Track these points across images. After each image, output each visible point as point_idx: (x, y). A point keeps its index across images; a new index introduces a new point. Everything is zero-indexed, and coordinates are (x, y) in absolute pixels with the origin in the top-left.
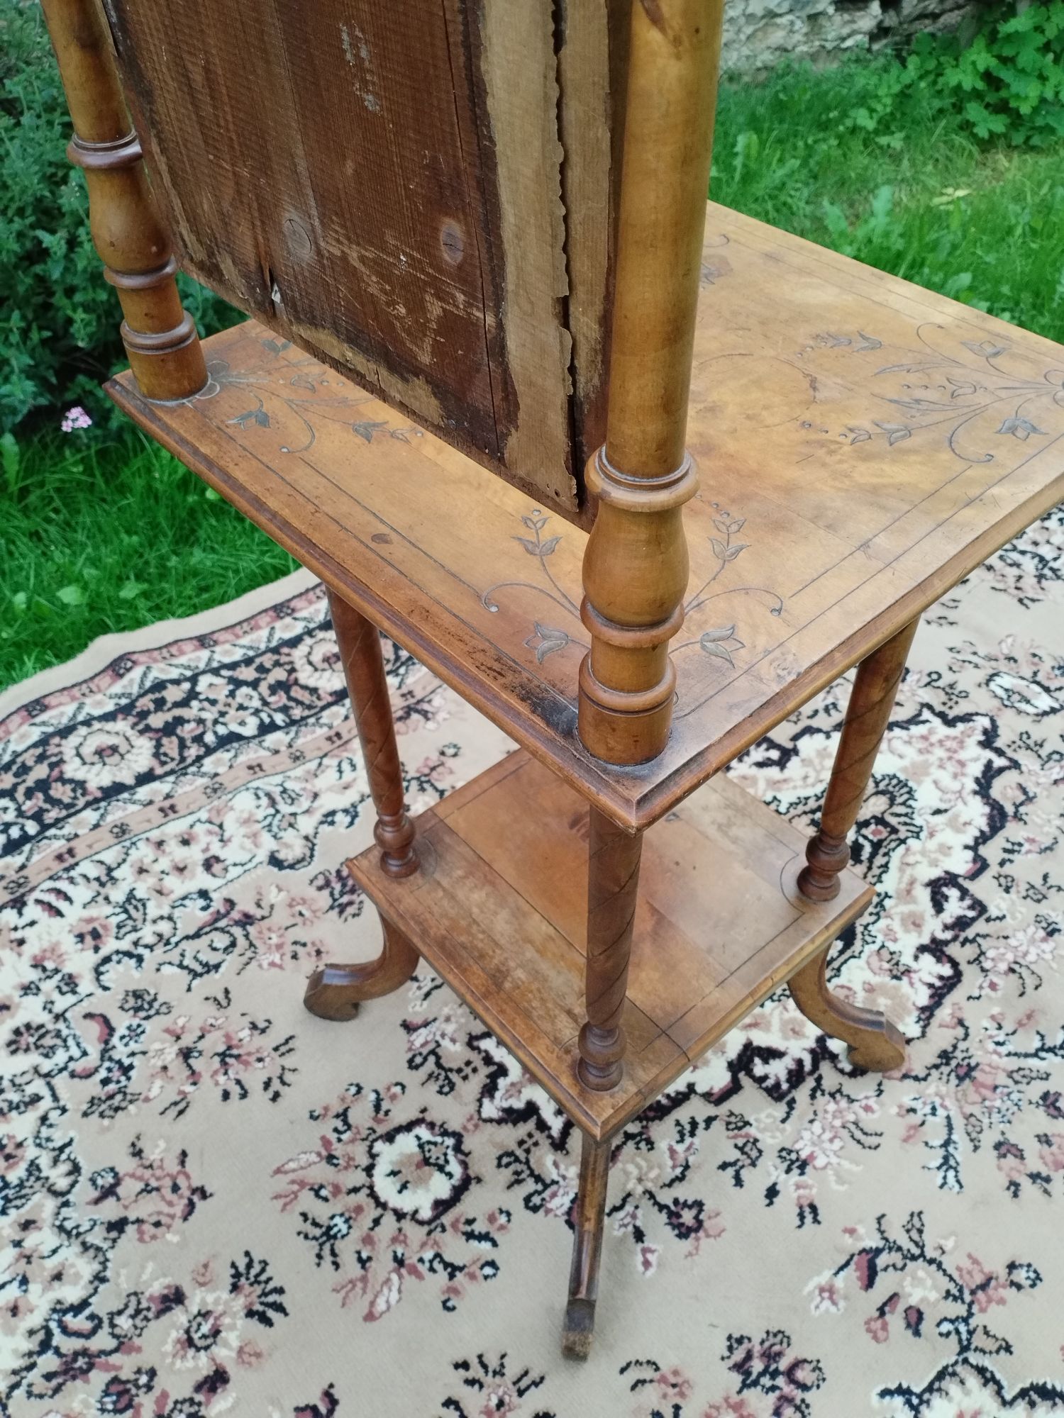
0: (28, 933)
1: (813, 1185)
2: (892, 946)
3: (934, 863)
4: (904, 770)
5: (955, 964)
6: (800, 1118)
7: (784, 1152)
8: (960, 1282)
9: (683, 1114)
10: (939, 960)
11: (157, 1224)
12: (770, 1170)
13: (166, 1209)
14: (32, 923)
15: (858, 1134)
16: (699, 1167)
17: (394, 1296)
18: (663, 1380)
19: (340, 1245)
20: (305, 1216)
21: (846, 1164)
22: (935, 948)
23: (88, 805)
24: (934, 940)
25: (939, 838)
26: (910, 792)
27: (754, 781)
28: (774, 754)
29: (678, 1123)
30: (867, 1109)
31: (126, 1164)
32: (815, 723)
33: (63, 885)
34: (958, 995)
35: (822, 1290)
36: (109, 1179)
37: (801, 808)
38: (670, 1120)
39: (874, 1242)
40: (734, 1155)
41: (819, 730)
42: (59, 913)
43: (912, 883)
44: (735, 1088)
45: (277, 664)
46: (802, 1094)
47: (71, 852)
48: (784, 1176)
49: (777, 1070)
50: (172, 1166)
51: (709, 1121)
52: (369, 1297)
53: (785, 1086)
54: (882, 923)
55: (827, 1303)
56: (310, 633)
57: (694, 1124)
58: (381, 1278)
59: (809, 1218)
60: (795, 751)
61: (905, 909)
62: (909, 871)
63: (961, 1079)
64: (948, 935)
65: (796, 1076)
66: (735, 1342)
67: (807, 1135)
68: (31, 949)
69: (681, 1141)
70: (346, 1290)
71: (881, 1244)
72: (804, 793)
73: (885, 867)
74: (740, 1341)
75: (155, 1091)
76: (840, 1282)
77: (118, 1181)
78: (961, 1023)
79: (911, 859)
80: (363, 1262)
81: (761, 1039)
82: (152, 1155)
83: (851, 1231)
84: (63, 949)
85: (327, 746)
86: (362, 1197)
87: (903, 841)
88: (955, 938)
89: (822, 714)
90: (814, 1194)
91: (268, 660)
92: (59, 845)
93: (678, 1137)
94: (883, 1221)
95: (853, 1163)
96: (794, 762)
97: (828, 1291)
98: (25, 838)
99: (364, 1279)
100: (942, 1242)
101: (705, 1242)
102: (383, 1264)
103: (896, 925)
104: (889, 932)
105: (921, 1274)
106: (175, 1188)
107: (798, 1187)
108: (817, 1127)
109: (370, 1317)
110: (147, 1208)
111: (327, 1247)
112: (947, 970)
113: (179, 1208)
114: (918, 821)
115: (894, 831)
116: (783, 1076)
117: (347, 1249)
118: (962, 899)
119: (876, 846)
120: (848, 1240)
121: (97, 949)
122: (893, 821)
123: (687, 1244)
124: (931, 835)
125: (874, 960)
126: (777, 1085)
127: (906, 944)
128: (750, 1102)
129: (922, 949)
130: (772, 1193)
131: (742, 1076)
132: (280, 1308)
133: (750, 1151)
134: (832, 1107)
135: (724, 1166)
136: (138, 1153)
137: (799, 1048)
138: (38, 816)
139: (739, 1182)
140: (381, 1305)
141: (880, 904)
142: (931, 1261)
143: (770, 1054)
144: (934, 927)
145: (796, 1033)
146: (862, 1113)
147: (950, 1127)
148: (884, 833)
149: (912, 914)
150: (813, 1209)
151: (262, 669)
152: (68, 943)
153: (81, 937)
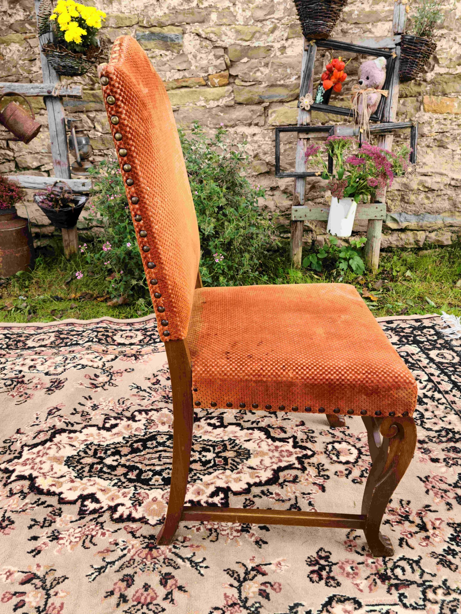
1: (48, 546)
3: (227, 483)
6: (78, 524)
7: (56, 531)
8: (47, 608)
9: (43, 498)
12: (44, 532)
15: (88, 540)
16: (27, 514)
21: (69, 547)
25: (241, 476)
26: (249, 457)
29: (39, 499)
30: (103, 534)
35: (9, 571)
38: (38, 496)
39: (40, 573)
40: (41, 519)
43: (212, 483)
44: (73, 502)
46: (89, 518)
48: (45, 537)
49: (91, 506)
51: (49, 506)
53: (88, 512)
57: (43, 503)
59: (33, 553)
62: (216, 480)
63: (147, 547)
65: (94, 511)
67: (72, 530)
71: (42, 576)
73: (210, 473)
76: (16, 575)
79: (220, 476)
81: (99, 495)
83: (38, 566)
87: (225, 469)
90: (45, 549)
93: (33, 502)
94: (51, 572)
95: (72, 549)
97: (10, 574)
100: (60, 592)
103: (192, 489)
105: (39, 595)
108: (79, 530)
114: (239, 466)
115: (226, 464)
116: (91, 509)
118: (222, 499)
119: (215, 465)
120: (34, 567)
124: (239, 473)
126: (86, 510)
128: (71, 509)
130: (35, 538)
131: (80, 501)
133: (47, 523)
134: (93, 526)
135: (32, 520)
137: (106, 504)
139: (30, 527)
141: (195, 480)
142: (48, 594)
143: (95, 500)
144: (204, 499)
145: (112, 499)
146: (100, 534)
147: (121, 558)
148: (222, 463)
149: (202, 490)
150: (39, 552)
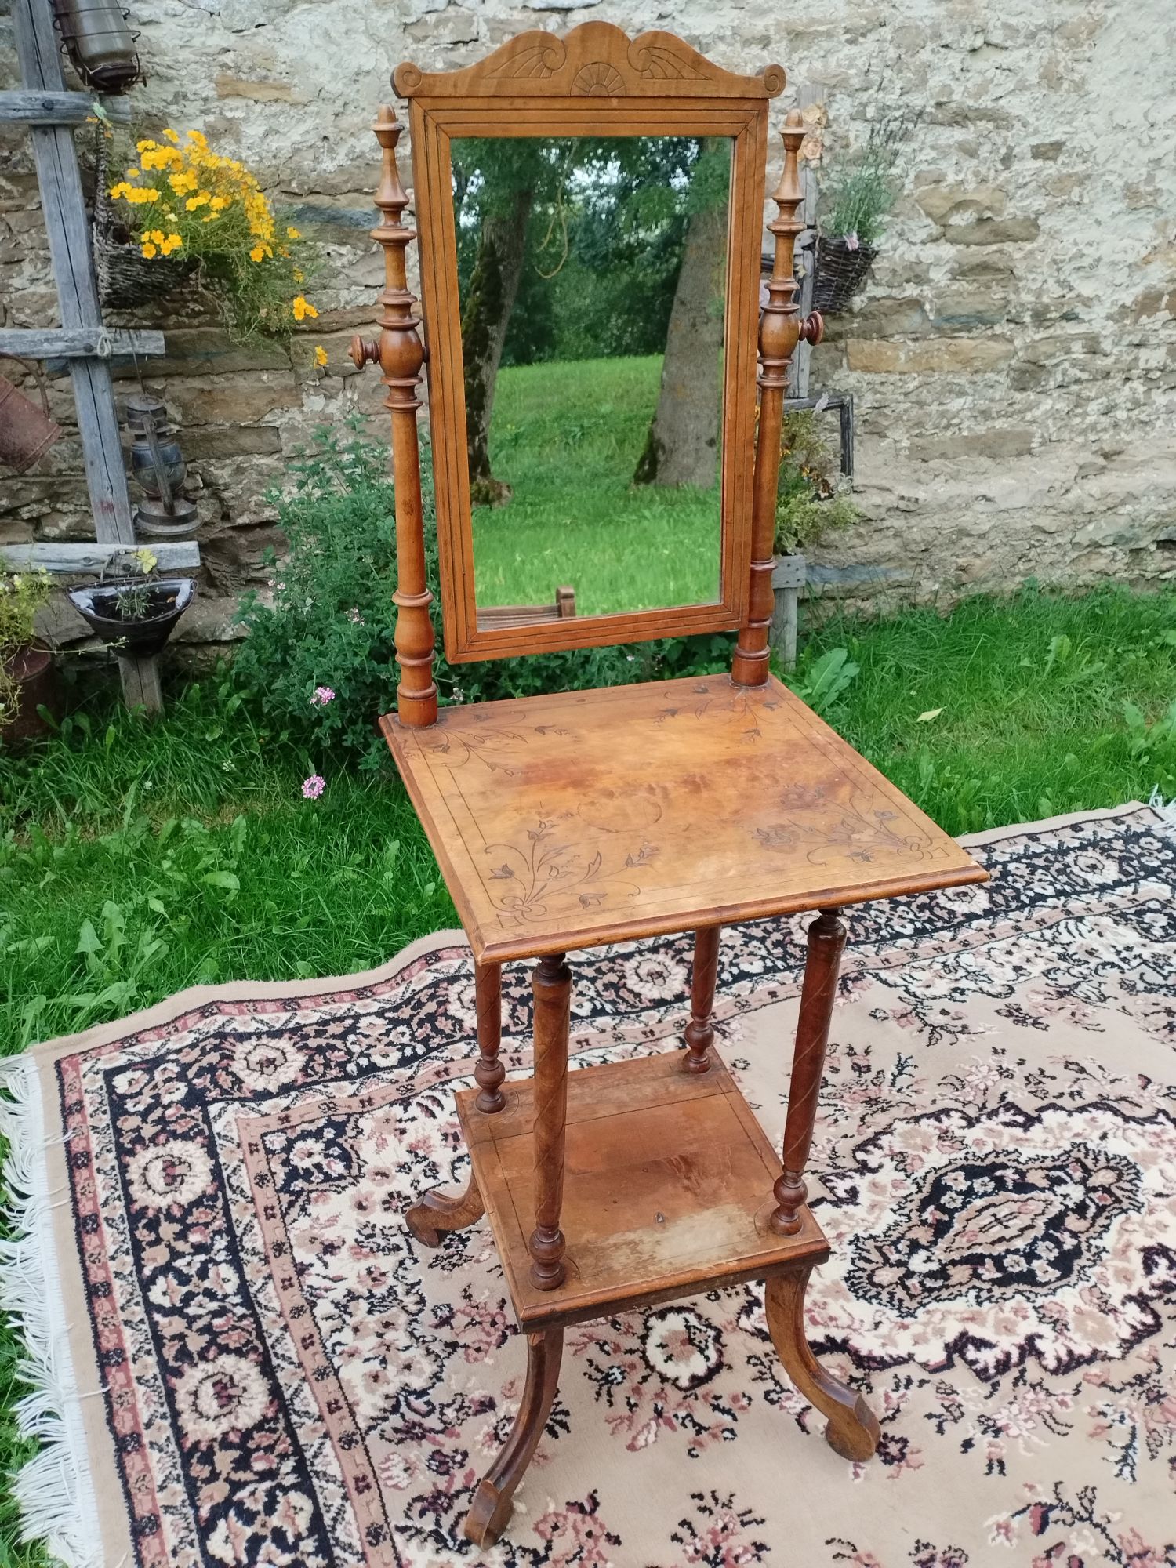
0: (408, 1125)
1: (1003, 1447)
2: (1104, 1289)
3: (1150, 1235)
4: (1135, 1155)
5: (1156, 1317)
6: (1001, 1399)
7: (982, 1419)
8: (1120, 1547)
9: (902, 1371)
10: (1143, 1310)
11: (478, 1350)
12: (969, 1428)
13: (485, 1338)
14: (413, 1119)
15: (1050, 1422)
16: (909, 1412)
17: (652, 1438)
18: (858, 1559)
19: (614, 1389)
20: (591, 1362)
21: (1035, 1439)
22: (1142, 1301)
23: (462, 1039)
24: (1141, 1294)
25: (1157, 1216)
26: (1137, 1173)
27: (1000, 1135)
28: (1020, 1119)
29: (896, 1377)
30: (1063, 1403)
31: (459, 1304)
32: (1059, 1102)
33: (438, 1095)
34: (1156, 1340)
35: (999, 1527)
36: (446, 1313)
37: (1038, 1164)
38: (889, 1373)
39: (1050, 1499)
40: (940, 1411)
41: (1062, 1108)
42: (433, 1115)
43: (1128, 1246)
44: (949, 1364)
45: (611, 970)
46: (1006, 1380)
47: (446, 1070)
48: (979, 1435)
49: (987, 1358)
50: (493, 1308)
51: (922, 1383)
52: (633, 1433)
53: (992, 1371)
54: (1097, 1269)
55: (1002, 1538)
56: (640, 952)
57: (909, 1381)
58: (644, 1421)
59: (996, 1469)
60: (1039, 1120)
61: (1121, 1264)
62: (1126, 1236)
63: (1150, 1400)
64: (1154, 1293)
65: (1003, 1365)
66: (920, 1546)
67: (1005, 1412)
68: (409, 1138)
69: (897, 1389)
70: (616, 1423)
71: (1055, 1503)
72: (1042, 1153)
73: (1107, 1228)
74: (926, 1546)
75: (485, 1256)
76: (1015, 1523)
77: (452, 1315)
78: (1156, 1361)
79: (1129, 1227)
80: (631, 1407)
81: (975, 1331)
82: (479, 1298)
83: (1031, 1487)
84: (432, 1142)
85: (642, 1038)
86: (635, 1358)
87: (1125, 1211)
88: (1160, 1297)
89: (1067, 1097)
90: (1004, 1453)
91: (605, 965)
92: (438, 1064)
93: (894, 1386)
94: (1060, 1488)
95: (1042, 1440)
96: (1036, 1128)
97: (1005, 1529)
98: (415, 1057)
99: (630, 1419)
100: (1110, 1515)
101: (905, 1470)
102: (646, 1412)
103: (1110, 1274)
104: (1102, 1277)
105: (1087, 1532)
106: (494, 1323)
107: (991, 1445)
108: (1015, 1408)
109: (632, 1447)
110: (470, 1337)
111: (604, 1391)
112: (1149, 1320)
113: (494, 1339)
114: (1141, 1198)
115: (1118, 1200)
116: (992, 1363)
117: (620, 1393)
119: (1101, 1209)
120: (1027, 1493)
121: (455, 1149)
122: (1119, 1193)
123: (890, 1469)
124: (1151, 1212)
125: (1086, 1294)
126: (986, 1370)
127: (1117, 1292)
128: (960, 1377)
129: (1130, 1298)
130: (967, 1444)
131: (956, 1356)
132: (564, 1426)
133: (956, 1413)
134: (1031, 1395)
135: (930, 1416)
136: (468, 1297)
137: (1009, 1344)
138: (425, 1041)
139: (940, 1429)
140: (641, 1441)
141: (1098, 1255)
142: (1097, 1526)
143: (981, 1344)
144: (1142, 1283)
145: (1008, 1330)
146: (1057, 1407)
147: (1133, 1436)
148: (1109, 1201)
149: (1125, 1270)
150: (1001, 1464)
151: (599, 971)
152: (436, 1139)
153: (445, 1136)
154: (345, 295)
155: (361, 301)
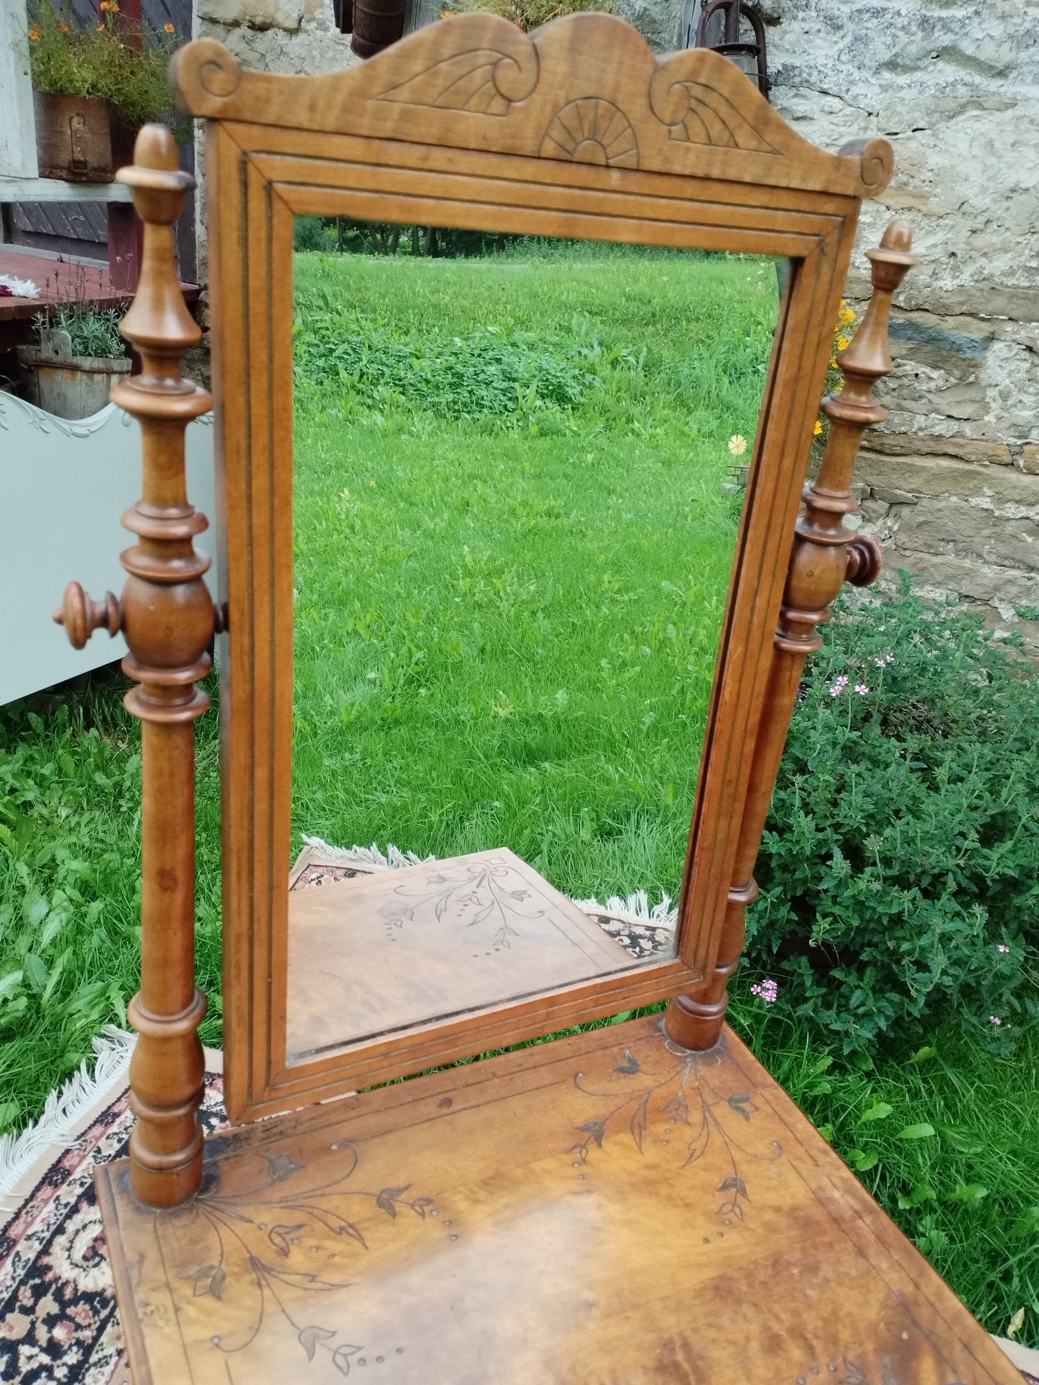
154: (920, 420)
155: (937, 430)
